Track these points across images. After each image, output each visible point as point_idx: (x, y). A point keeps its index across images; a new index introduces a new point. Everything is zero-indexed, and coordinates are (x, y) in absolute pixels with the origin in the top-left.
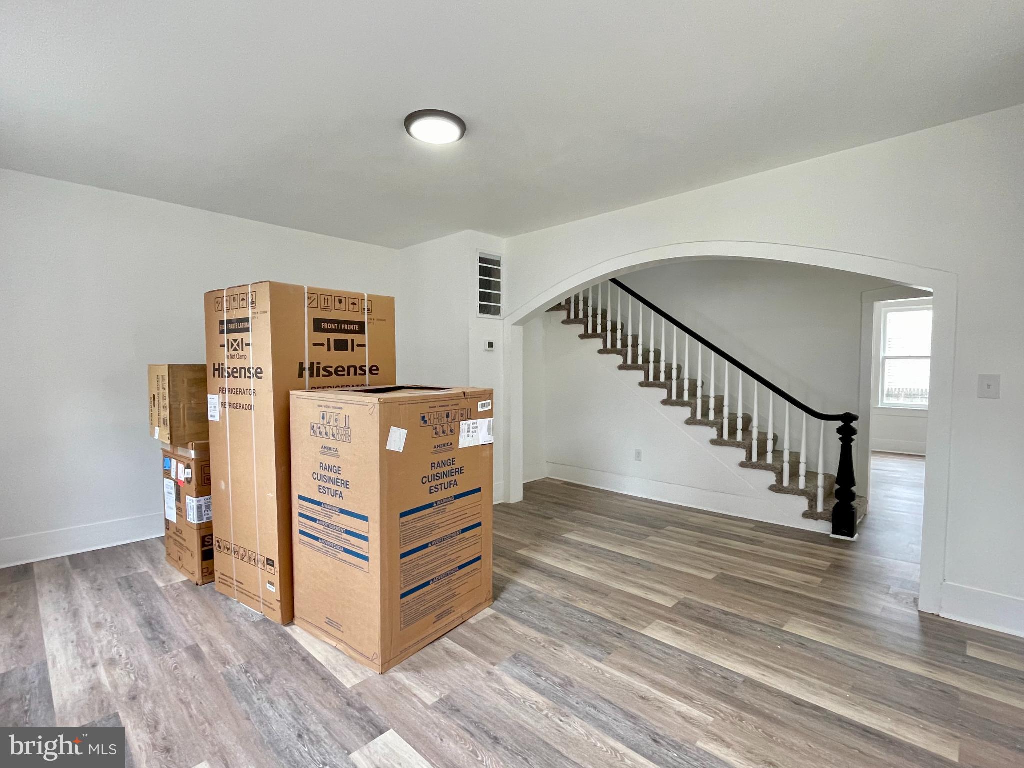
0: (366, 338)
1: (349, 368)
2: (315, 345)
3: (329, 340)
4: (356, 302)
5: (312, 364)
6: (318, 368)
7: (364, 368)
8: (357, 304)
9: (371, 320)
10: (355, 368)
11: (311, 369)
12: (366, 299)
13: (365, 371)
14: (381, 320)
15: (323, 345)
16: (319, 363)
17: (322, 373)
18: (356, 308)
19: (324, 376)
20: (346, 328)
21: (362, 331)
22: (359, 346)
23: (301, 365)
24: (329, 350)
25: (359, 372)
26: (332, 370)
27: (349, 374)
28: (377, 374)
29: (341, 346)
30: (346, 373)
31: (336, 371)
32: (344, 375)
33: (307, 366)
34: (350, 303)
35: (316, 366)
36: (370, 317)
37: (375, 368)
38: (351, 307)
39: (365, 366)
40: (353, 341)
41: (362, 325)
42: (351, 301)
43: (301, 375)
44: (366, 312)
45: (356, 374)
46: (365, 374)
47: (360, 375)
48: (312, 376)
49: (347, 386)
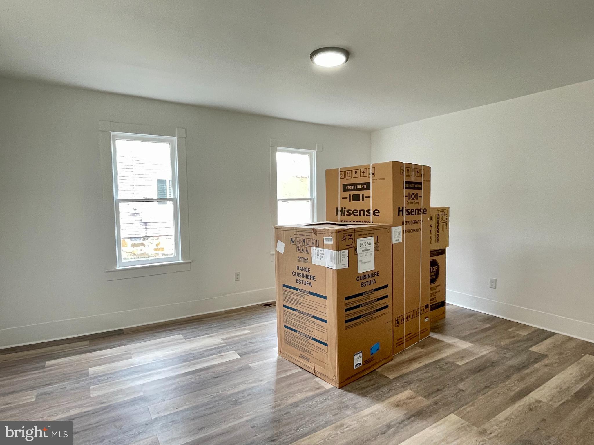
0: (370, 193)
1: (360, 211)
2: (343, 198)
3: (350, 195)
4: (365, 170)
5: (342, 208)
6: (345, 211)
7: (369, 211)
8: (366, 172)
9: (375, 180)
10: (364, 211)
11: (341, 211)
12: (371, 167)
13: (370, 213)
14: (382, 179)
15: (347, 198)
16: (345, 208)
17: (346, 213)
18: (365, 174)
19: (347, 215)
20: (359, 187)
21: (368, 188)
22: (366, 197)
23: (337, 209)
24: (350, 201)
25: (366, 213)
26: (351, 212)
27: (360, 215)
28: (378, 215)
29: (356, 198)
30: (358, 214)
31: (353, 212)
32: (357, 215)
33: (339, 209)
34: (361, 172)
35: (343, 209)
36: (374, 178)
37: (376, 211)
38: (362, 174)
39: (370, 210)
40: (363, 195)
41: (368, 184)
42: (362, 171)
43: (337, 214)
44: (371, 175)
45: (364, 215)
46: (370, 215)
47: (367, 215)
48: (341, 215)
49: (359, 222)
